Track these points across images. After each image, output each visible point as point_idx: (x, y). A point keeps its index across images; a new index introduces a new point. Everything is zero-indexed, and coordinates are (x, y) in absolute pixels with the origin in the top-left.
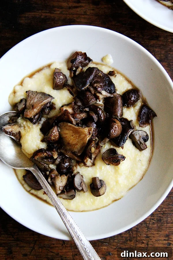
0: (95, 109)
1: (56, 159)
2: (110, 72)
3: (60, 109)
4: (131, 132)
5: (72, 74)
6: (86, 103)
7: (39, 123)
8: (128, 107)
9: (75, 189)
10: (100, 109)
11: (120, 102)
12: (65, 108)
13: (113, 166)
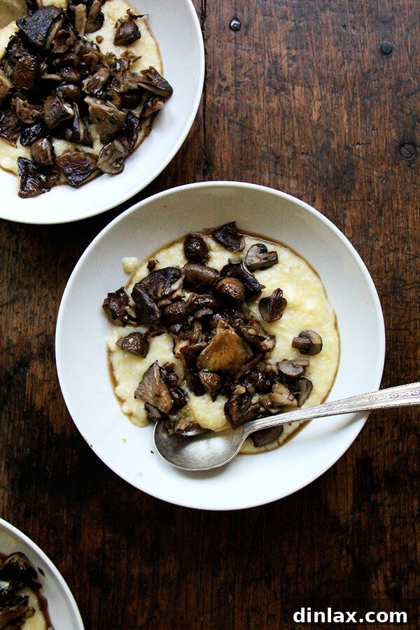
0: (193, 308)
1: (246, 389)
2: (148, 267)
3: (177, 358)
4: (245, 267)
5: (133, 323)
6: (181, 319)
7: (186, 395)
8: (208, 259)
9: (299, 377)
10: (196, 300)
11: (196, 268)
12: (178, 351)
13: (285, 310)
